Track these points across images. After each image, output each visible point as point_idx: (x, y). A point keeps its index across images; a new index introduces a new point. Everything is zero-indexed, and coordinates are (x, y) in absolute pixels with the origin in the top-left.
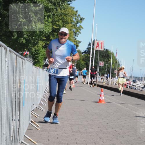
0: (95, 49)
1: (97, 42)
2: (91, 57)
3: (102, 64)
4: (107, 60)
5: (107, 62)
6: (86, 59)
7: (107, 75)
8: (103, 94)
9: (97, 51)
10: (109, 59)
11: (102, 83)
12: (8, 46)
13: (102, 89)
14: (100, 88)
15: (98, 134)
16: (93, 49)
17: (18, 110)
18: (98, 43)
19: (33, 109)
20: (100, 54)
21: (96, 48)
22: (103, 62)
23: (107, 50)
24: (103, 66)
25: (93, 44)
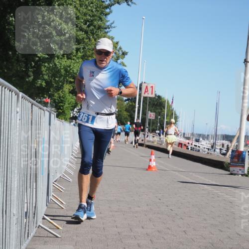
0: (143, 95)
1: (146, 85)
2: (137, 106)
3: (152, 116)
4: (160, 111)
5: (160, 113)
6: (130, 109)
7: (160, 131)
8: (153, 157)
9: (145, 98)
10: (162, 109)
11: (153, 142)
12: (20, 91)
13: (153, 150)
14: (150, 150)
15: (146, 214)
16: (140, 95)
17: (34, 180)
18: (147, 87)
19: (55, 180)
20: (150, 102)
21: (145, 93)
22: (154, 113)
23: (159, 97)
24: (154, 118)
25: (140, 89)
